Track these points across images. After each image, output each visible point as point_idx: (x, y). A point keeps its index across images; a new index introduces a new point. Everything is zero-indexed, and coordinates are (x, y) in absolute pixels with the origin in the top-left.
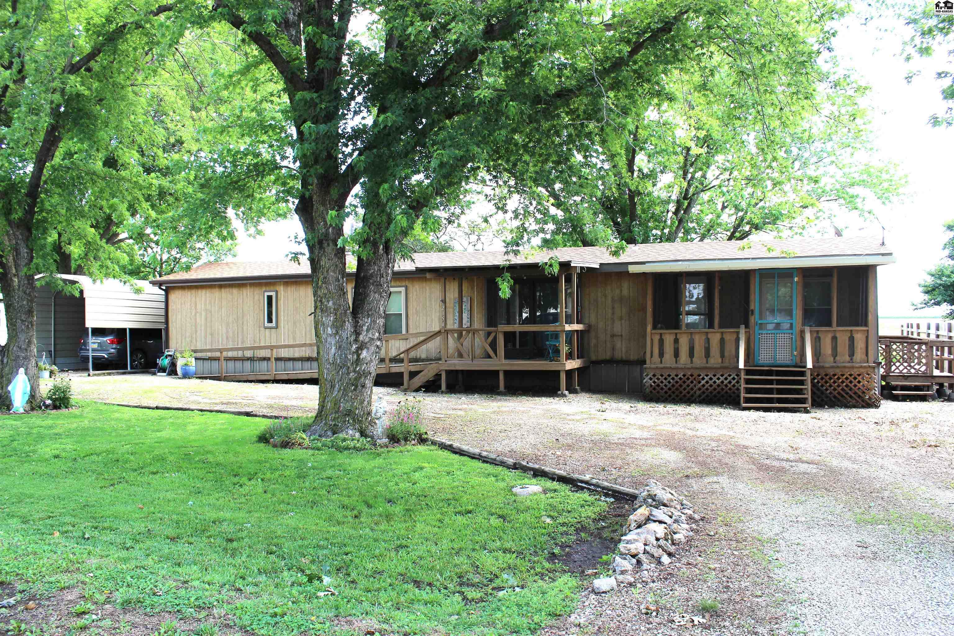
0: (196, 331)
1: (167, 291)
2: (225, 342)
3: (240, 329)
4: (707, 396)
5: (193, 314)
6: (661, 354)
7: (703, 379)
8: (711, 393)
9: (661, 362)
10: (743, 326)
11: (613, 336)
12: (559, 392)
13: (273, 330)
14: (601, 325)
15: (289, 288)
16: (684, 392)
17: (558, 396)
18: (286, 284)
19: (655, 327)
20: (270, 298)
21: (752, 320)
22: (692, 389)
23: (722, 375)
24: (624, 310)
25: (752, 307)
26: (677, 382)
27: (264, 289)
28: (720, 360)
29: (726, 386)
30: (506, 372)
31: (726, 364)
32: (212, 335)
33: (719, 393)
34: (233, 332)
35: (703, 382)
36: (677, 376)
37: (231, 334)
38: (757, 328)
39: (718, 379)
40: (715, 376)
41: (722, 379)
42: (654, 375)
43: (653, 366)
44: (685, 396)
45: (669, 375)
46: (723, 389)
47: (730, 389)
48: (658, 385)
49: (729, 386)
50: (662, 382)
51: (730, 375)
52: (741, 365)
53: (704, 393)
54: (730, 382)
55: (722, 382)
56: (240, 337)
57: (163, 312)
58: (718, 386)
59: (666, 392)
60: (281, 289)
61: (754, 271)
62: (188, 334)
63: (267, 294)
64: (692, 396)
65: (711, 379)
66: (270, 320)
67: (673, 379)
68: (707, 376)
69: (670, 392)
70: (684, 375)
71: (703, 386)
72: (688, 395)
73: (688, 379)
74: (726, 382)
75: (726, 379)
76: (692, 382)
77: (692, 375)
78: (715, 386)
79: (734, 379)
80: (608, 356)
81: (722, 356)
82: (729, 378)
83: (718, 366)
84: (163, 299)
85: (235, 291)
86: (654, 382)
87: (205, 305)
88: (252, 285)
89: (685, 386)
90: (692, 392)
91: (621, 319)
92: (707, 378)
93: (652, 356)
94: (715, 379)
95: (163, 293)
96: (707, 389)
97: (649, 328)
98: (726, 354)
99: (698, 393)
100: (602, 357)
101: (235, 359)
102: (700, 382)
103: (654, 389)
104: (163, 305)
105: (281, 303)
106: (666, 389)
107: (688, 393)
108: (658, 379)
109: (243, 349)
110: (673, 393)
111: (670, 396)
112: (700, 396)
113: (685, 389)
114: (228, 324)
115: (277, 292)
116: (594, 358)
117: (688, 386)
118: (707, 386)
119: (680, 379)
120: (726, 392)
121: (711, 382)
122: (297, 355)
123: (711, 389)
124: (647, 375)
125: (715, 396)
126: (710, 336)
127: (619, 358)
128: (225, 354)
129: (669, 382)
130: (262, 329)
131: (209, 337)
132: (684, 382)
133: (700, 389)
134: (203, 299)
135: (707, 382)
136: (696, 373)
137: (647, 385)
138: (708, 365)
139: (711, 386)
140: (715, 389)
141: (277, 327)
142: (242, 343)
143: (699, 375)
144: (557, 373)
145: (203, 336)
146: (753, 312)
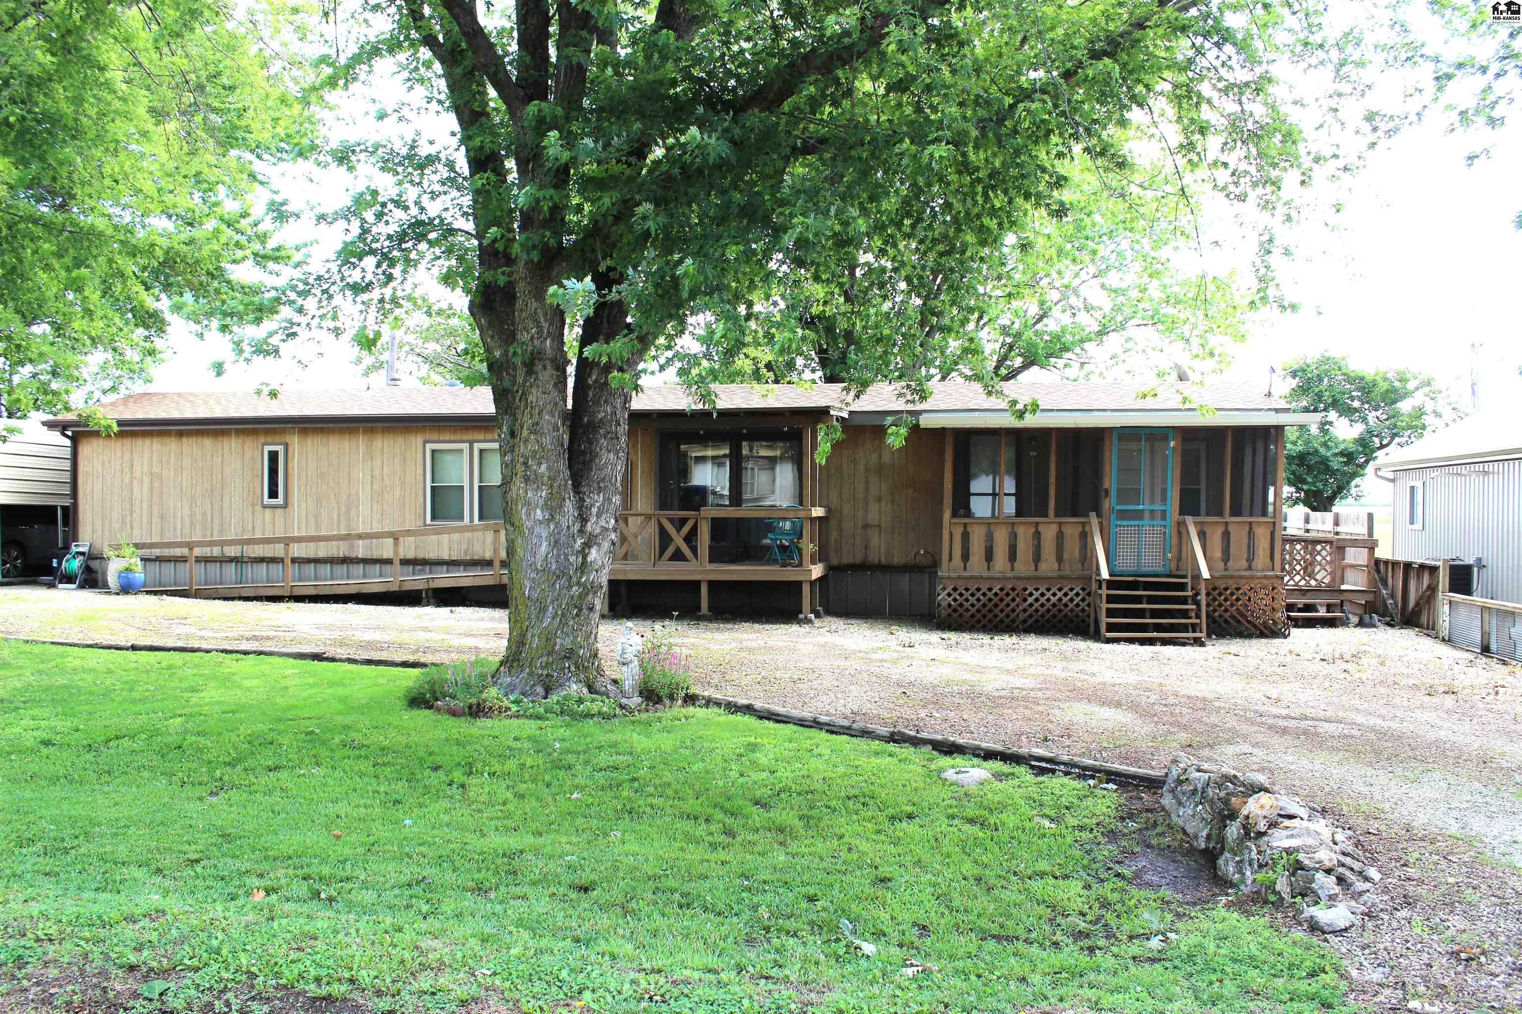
0: (132, 512)
1: (75, 440)
2: (187, 531)
3: (216, 507)
4: (1036, 621)
5: (127, 481)
6: (965, 557)
7: (1031, 594)
8: (1042, 616)
9: (965, 569)
10: (1093, 515)
11: (866, 526)
12: (801, 616)
13: (279, 511)
14: (847, 509)
15: (309, 440)
16: (1001, 616)
17: (799, 622)
18: (304, 432)
19: (955, 514)
20: (273, 457)
21: (1106, 505)
22: (1013, 611)
23: (1060, 589)
24: (884, 487)
25: (1106, 485)
26: (990, 600)
27: (262, 439)
28: (1056, 566)
29: (1066, 605)
30: (712, 584)
31: (1066, 571)
32: (162, 517)
33: (1054, 616)
34: (204, 514)
35: (1031, 600)
36: (990, 590)
37: (199, 517)
38: (1113, 516)
39: (1054, 595)
40: (1048, 590)
41: (1060, 594)
42: (955, 589)
43: (953, 575)
44: (1001, 621)
45: (978, 590)
46: (1060, 611)
47: (1072, 610)
48: (961, 605)
49: (1071, 606)
50: (967, 600)
51: (1071, 589)
52: (1106, 574)
53: (1031, 616)
54: (1071, 600)
55: (1060, 600)
56: (216, 522)
57: (67, 477)
58: (1054, 605)
59: (973, 616)
60: (295, 441)
61: (1111, 429)
62: (115, 515)
63: (267, 449)
64: (1013, 621)
65: (1043, 595)
66: (273, 494)
67: (984, 595)
68: (1037, 590)
69: (979, 616)
70: (1002, 589)
71: (1031, 605)
72: (1007, 621)
73: (1007, 595)
74: (1065, 600)
75: (1066, 595)
76: (1013, 600)
77: (1013, 589)
78: (1048, 605)
79: (1077, 594)
80: (858, 559)
81: (1060, 559)
82: (1071, 594)
83: (1055, 575)
84: (67, 453)
85: (208, 442)
86: (955, 600)
87: (151, 464)
88: (238, 432)
89: (1002, 605)
90: (1013, 615)
91: (879, 499)
92: (1036, 594)
93: (950, 559)
94: (1048, 595)
95: (68, 442)
96: (1037, 611)
97: (947, 515)
98: (1066, 556)
99: (1022, 617)
100: (846, 560)
101: (207, 560)
102: (1025, 600)
103: (955, 611)
104: (67, 465)
105: (294, 464)
106: (973, 610)
107: (1008, 616)
108: (961, 595)
109: (222, 543)
110: (984, 616)
111: (979, 621)
112: (1025, 621)
113: (1002, 611)
114: (193, 500)
115: (286, 446)
116: (835, 562)
117: (1008, 605)
118: (1037, 605)
119: (996, 594)
120: (1066, 616)
121: (1043, 600)
122: (322, 554)
123: (1042, 610)
124: (944, 589)
125: (1048, 621)
126: (1041, 528)
127: (876, 562)
128: (198, 552)
129: (978, 600)
130: (258, 508)
132: (1002, 600)
133: (1025, 611)
134: (147, 455)
135: (1037, 600)
136: (1020, 586)
137: (944, 604)
138: (1039, 574)
139: (1042, 605)
140: (1048, 611)
141: (285, 506)
142: (221, 531)
143: (1025, 589)
144: (799, 584)
145: (145, 520)
146: (1107, 492)
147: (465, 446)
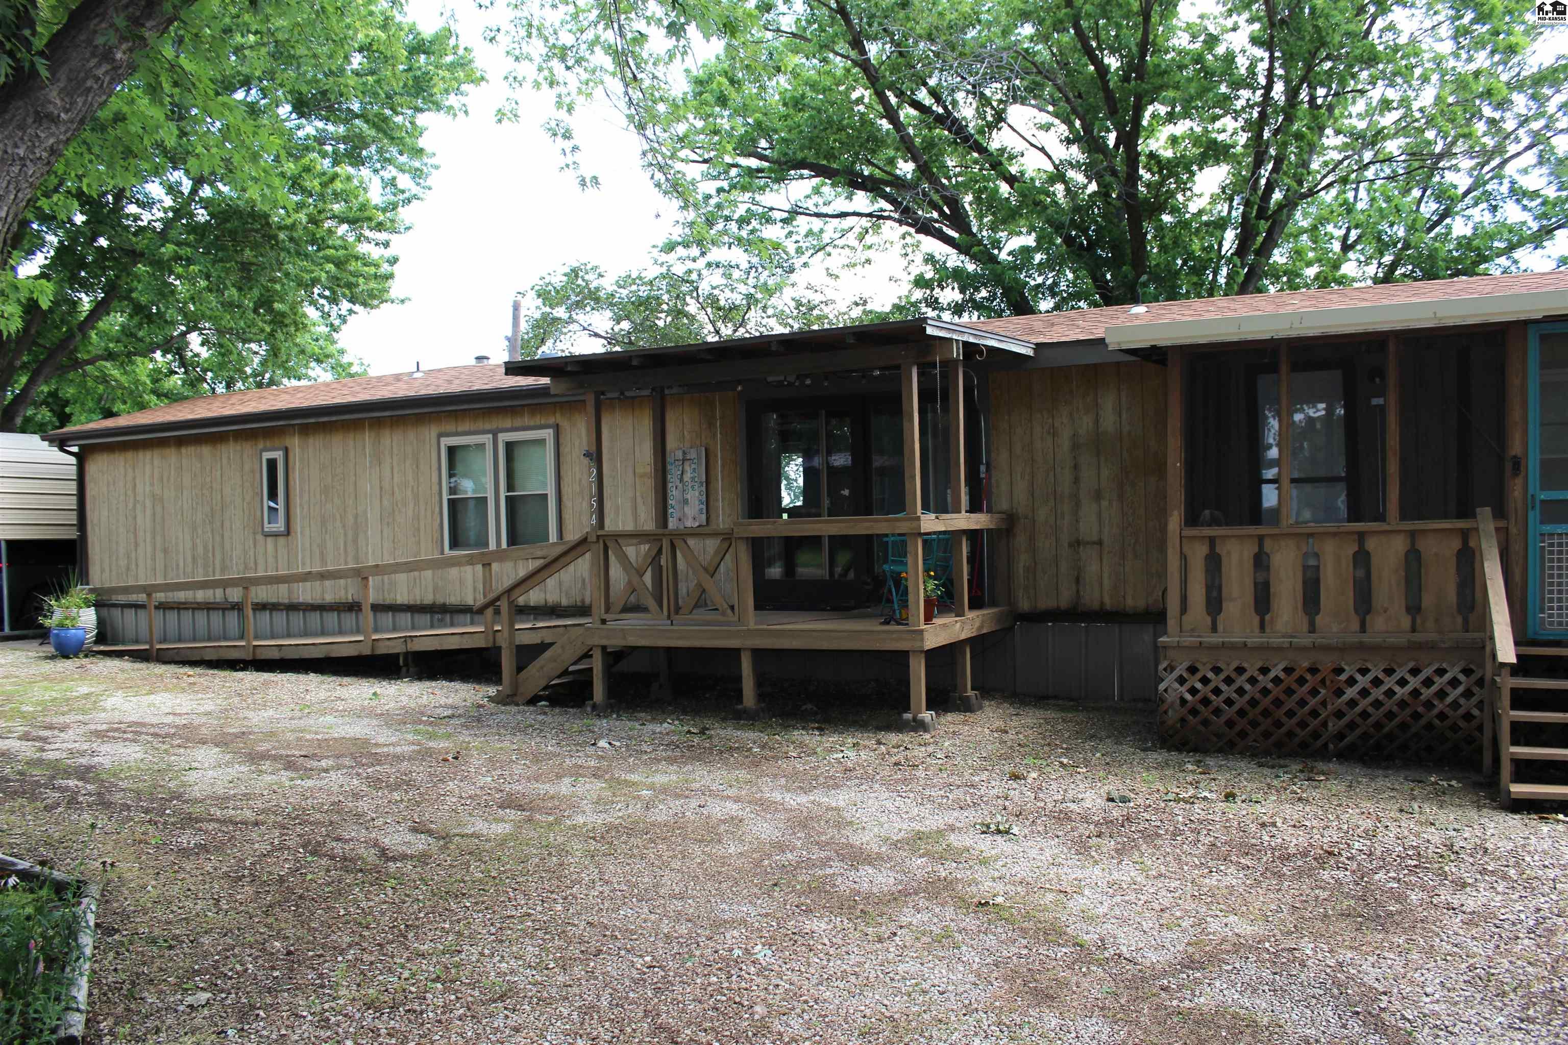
0: (137, 545)
1: (81, 458)
2: (189, 569)
3: (218, 538)
4: (1365, 736)
5: (130, 506)
6: (1214, 604)
7: (1351, 681)
8: (1378, 725)
9: (1214, 629)
10: (1485, 513)
11: (1076, 544)
12: (908, 716)
13: (282, 541)
14: (1042, 514)
15: (311, 440)
16: (1291, 723)
17: (900, 727)
18: (306, 431)
19: (1192, 519)
20: (272, 464)
21: (1516, 491)
22: (1314, 713)
23: (1415, 672)
24: (1105, 473)
25: (1515, 449)
26: (1265, 691)
27: (261, 445)
28: (1406, 622)
29: (1429, 705)
31: (1429, 635)
32: (165, 551)
33: (1403, 726)
34: (205, 547)
35: (1351, 693)
36: (1264, 671)
37: (200, 550)
38: (1534, 516)
39: (1402, 682)
40: (1389, 672)
41: (1414, 682)
42: (1192, 670)
43: (1188, 640)
44: (1290, 734)
45: (1240, 670)
46: (1416, 716)
47: (1442, 716)
48: (1206, 701)
49: (1439, 706)
50: (1217, 691)
51: (1441, 672)
52: (1507, 652)
53: (1352, 725)
54: (1441, 694)
55: (1416, 693)
56: (218, 557)
57: (73, 503)
58: (1402, 704)
59: (1230, 723)
60: (295, 443)
61: (1523, 325)
62: (122, 551)
63: (267, 455)
64: (1316, 735)
65: (1377, 682)
67: (1252, 681)
68: (1364, 671)
69: (1242, 724)
70: (1288, 670)
71: (1352, 703)
72: (1302, 733)
73: (1301, 681)
74: (1427, 693)
75: (1428, 683)
76: (1314, 692)
77: (1313, 670)
78: (1389, 705)
79: (1454, 682)
80: (1065, 599)
81: (1414, 609)
82: (1440, 682)
83: (1402, 640)
84: (72, 471)
85: (206, 450)
86: (1193, 691)
87: (152, 485)
88: (239, 436)
89: (1290, 703)
90: (1314, 723)
91: (1098, 496)
92: (1363, 681)
93: (1184, 609)
94: (1390, 682)
95: (73, 460)
96: (1365, 715)
97: (1175, 521)
98: (1428, 601)
99: (1334, 726)
100: (1046, 603)
101: (208, 607)
102: (1339, 693)
103: (1194, 712)
104: (72, 488)
105: (296, 476)
106: (1229, 712)
107: (1303, 724)
108: (1205, 681)
109: (225, 584)
110: (1254, 724)
111: (1243, 734)
112: (1341, 736)
113: (1290, 714)
114: (194, 529)
115: (286, 451)
116: (1024, 605)
117: (1302, 703)
118: (1364, 704)
119: (1277, 680)
120: (1429, 726)
121: (1377, 693)
122: (329, 598)
123: (1377, 715)
124: (1171, 668)
125: (1390, 737)
126: (1371, 544)
127: (1096, 606)
129: (1241, 691)
130: (260, 537)
131: (160, 555)
132: (1290, 692)
133: (1339, 714)
135: (1364, 693)
136: (1327, 662)
137: (1171, 697)
138: (1366, 638)
139: (1377, 704)
140: (1390, 715)
141: (288, 532)
142: (224, 569)
143: (1339, 671)
144: (901, 658)
145: (149, 555)
146: (1518, 465)
147: (487, 439)
